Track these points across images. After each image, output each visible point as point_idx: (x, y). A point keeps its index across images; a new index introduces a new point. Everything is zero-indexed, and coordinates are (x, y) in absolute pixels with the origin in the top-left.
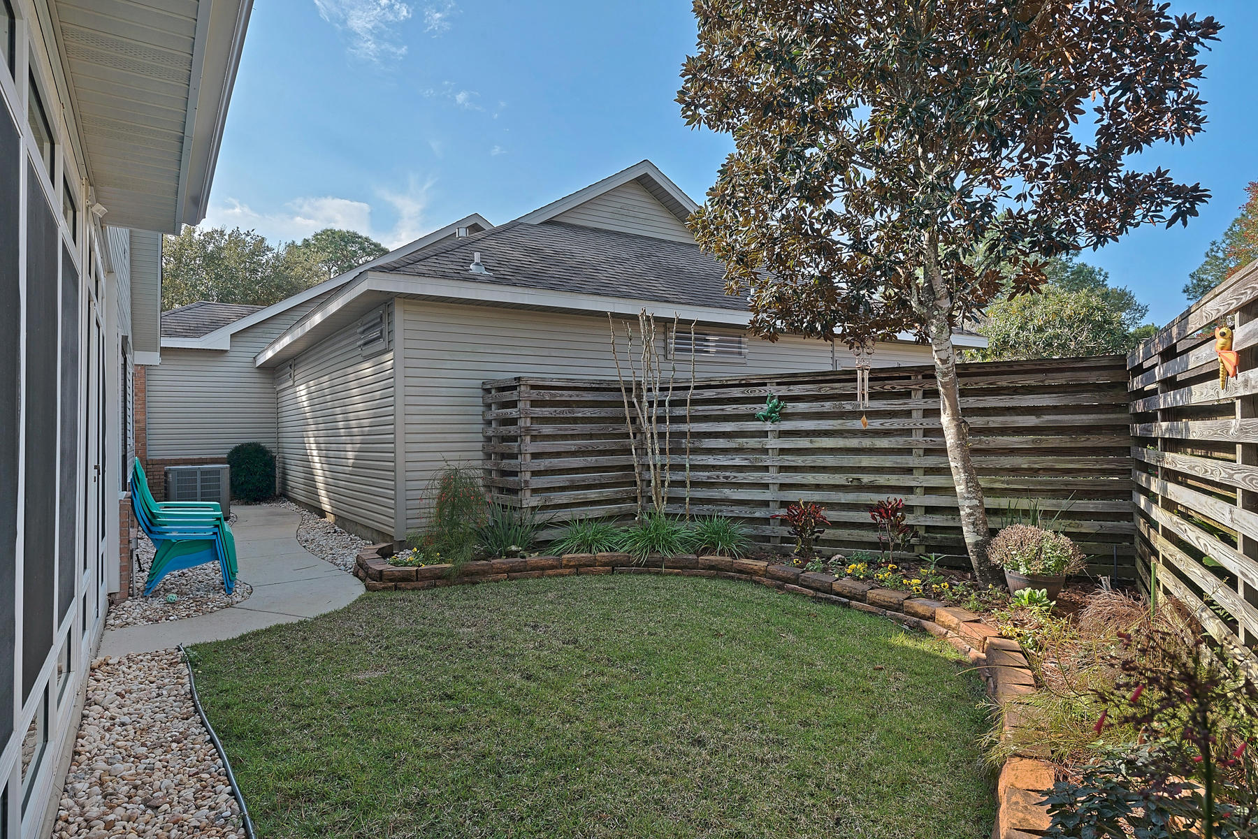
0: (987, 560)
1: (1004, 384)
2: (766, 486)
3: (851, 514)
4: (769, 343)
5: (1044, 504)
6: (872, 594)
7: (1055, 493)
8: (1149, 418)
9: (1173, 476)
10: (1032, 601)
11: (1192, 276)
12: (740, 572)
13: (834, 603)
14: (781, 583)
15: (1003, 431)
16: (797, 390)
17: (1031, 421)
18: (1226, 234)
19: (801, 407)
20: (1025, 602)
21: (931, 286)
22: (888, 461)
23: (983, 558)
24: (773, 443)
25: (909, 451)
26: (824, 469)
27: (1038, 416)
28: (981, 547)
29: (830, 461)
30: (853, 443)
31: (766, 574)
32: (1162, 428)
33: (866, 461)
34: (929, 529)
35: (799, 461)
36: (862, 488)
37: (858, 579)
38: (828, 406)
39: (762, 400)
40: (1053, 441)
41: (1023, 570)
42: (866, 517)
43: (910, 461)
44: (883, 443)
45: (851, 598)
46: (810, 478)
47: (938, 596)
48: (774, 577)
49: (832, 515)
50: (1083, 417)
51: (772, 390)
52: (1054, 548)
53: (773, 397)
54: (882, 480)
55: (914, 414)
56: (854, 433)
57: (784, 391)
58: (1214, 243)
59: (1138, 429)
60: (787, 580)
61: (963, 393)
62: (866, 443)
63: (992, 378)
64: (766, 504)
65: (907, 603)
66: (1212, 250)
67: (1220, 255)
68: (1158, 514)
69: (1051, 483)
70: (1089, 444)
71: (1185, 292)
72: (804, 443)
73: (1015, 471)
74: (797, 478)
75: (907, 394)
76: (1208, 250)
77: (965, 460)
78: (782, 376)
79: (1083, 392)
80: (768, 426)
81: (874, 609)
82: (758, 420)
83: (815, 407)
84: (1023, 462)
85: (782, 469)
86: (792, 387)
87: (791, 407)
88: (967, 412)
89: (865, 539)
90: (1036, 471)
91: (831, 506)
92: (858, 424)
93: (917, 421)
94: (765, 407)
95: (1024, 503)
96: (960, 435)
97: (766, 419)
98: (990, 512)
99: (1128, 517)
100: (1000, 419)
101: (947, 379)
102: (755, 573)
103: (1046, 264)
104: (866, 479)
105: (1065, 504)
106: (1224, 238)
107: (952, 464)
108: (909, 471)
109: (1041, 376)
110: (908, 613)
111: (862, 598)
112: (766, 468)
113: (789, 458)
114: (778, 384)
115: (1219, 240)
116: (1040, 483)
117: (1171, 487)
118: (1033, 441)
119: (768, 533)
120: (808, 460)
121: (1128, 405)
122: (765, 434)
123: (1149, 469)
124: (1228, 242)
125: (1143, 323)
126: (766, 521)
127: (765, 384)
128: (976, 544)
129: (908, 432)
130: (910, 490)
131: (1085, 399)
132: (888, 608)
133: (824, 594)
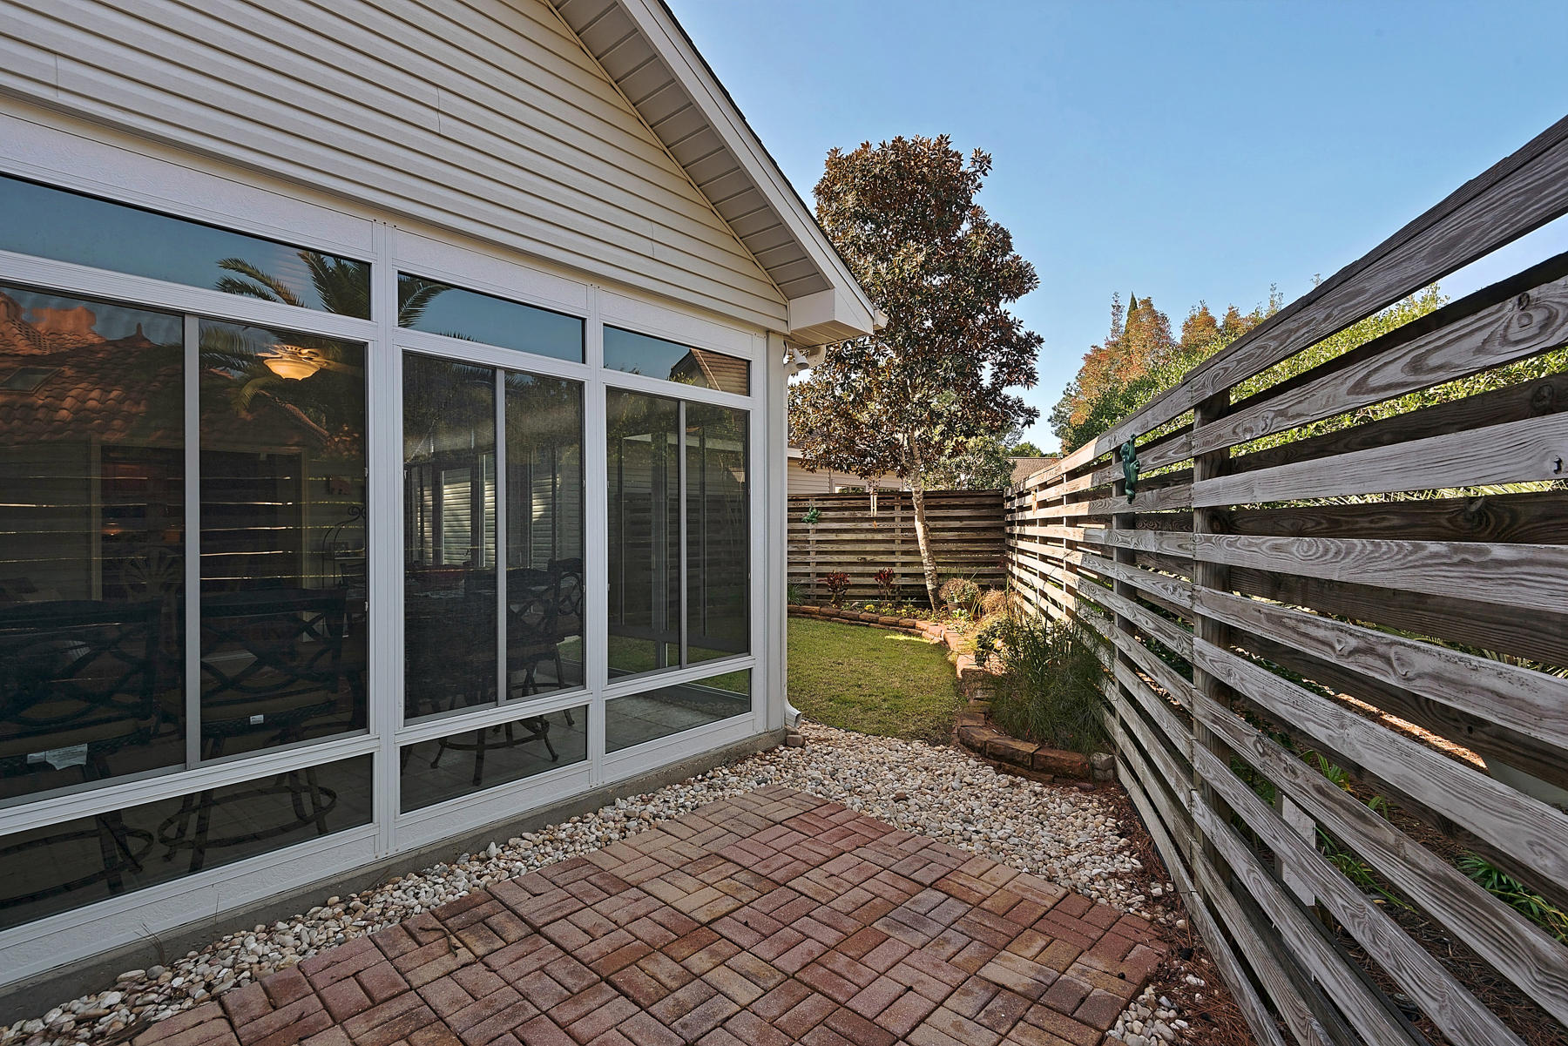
0: (939, 598)
1: (944, 503)
2: (808, 564)
3: (859, 579)
4: (810, 473)
5: (966, 570)
6: (882, 619)
7: (968, 564)
8: (1012, 523)
9: (1022, 552)
10: (961, 615)
11: (1054, 409)
12: (804, 613)
13: (861, 625)
14: (829, 617)
15: (943, 530)
16: (828, 504)
17: (957, 524)
18: (1077, 378)
19: (831, 514)
20: (957, 616)
21: (912, 452)
22: (882, 547)
23: (936, 596)
24: (812, 537)
25: (893, 541)
26: (844, 553)
27: (961, 522)
28: (935, 592)
29: (848, 548)
30: (862, 536)
31: (820, 613)
32: (1017, 530)
33: (869, 547)
34: (904, 586)
35: (829, 547)
36: (865, 563)
37: (872, 612)
38: (847, 514)
39: (806, 509)
40: (969, 535)
41: (956, 601)
42: (871, 581)
43: (894, 547)
44: (879, 537)
45: (870, 622)
46: (836, 558)
47: (915, 617)
48: (824, 615)
49: (852, 580)
50: (983, 522)
51: (812, 503)
52: (970, 589)
53: (813, 508)
54: (878, 559)
55: (896, 519)
56: (861, 531)
57: (820, 504)
58: (1069, 384)
59: (1008, 530)
60: (833, 616)
61: (927, 508)
62: (869, 536)
63: (938, 500)
64: (808, 575)
65: (901, 621)
66: (1068, 389)
67: (1073, 393)
68: (1016, 570)
69: (967, 558)
70: (985, 537)
71: (1049, 420)
72: (832, 537)
73: (949, 552)
74: (828, 558)
75: (892, 508)
76: (1065, 389)
77: (927, 546)
78: (819, 495)
79: (983, 509)
80: (810, 526)
81: (883, 626)
82: (804, 522)
83: (839, 514)
84: (953, 547)
85: (818, 553)
86: (825, 502)
87: (824, 514)
88: (929, 518)
89: (868, 594)
90: (959, 552)
91: (854, 575)
92: (866, 525)
93: (898, 524)
94: (808, 514)
95: (954, 570)
96: (925, 532)
97: (809, 521)
98: (940, 575)
99: (1004, 576)
100: (941, 523)
101: (919, 502)
102: (814, 613)
103: (966, 442)
104: (869, 558)
105: (975, 570)
106: (1075, 380)
107: (921, 548)
108: (893, 553)
109: (962, 499)
110: (902, 626)
111: (876, 621)
112: (808, 553)
113: (823, 545)
114: (816, 500)
115: (1072, 383)
116: (962, 558)
117: (1020, 556)
118: (959, 535)
119: (809, 593)
120: (835, 547)
121: (1004, 516)
122: (808, 531)
123: (1012, 549)
124: (1078, 384)
125: (1021, 442)
126: (808, 585)
127: (808, 500)
128: (933, 590)
129: (893, 530)
130: (893, 564)
131: (984, 512)
132: (891, 625)
133: (854, 621)
